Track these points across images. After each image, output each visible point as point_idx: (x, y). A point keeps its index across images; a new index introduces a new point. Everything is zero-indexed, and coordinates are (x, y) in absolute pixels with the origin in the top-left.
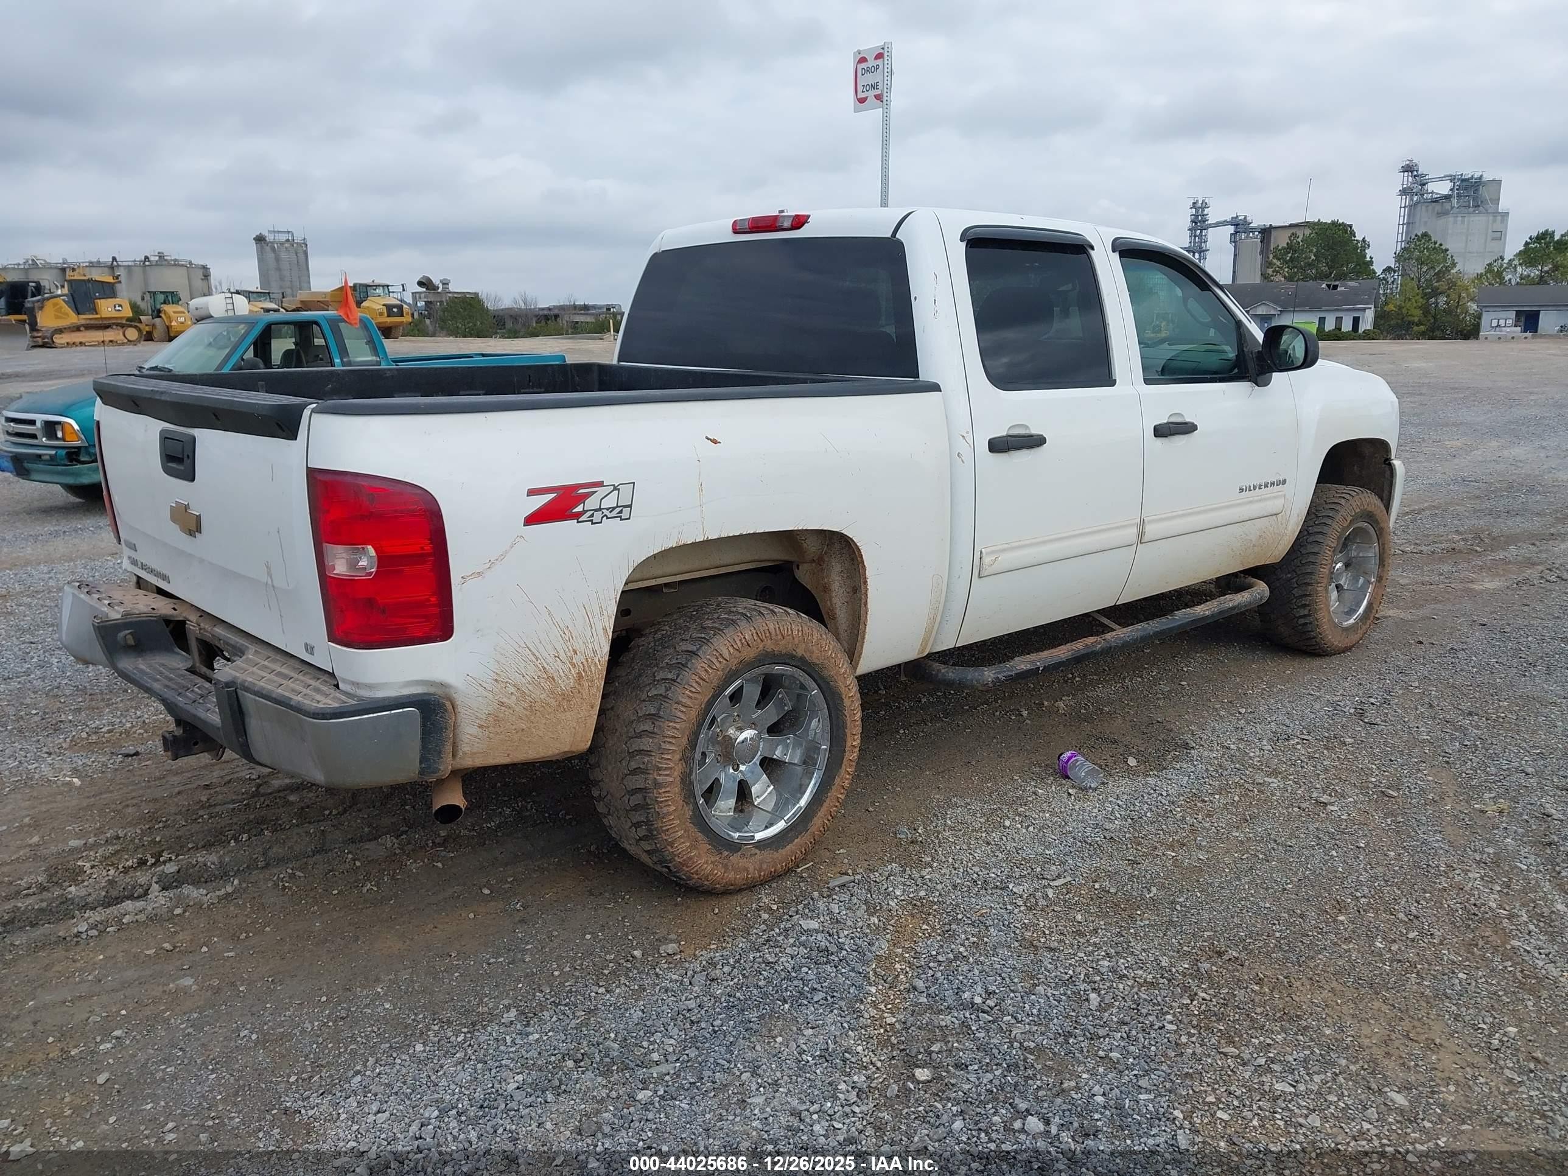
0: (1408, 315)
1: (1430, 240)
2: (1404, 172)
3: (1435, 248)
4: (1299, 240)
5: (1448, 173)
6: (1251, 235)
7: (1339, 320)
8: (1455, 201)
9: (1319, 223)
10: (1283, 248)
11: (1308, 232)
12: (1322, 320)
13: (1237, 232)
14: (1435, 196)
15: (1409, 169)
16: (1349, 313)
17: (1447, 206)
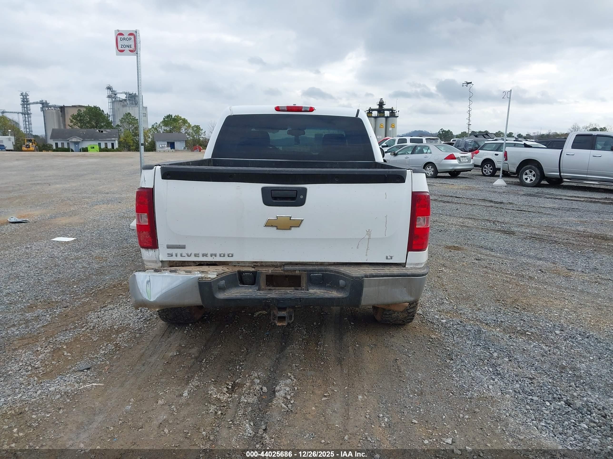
0: (128, 143)
1: (131, 115)
2: (108, 89)
3: (133, 119)
4: (82, 112)
5: (124, 91)
6: (50, 108)
7: (106, 144)
8: (128, 101)
9: (89, 106)
10: (76, 115)
11: (85, 109)
12: (100, 144)
13: (43, 107)
14: (120, 99)
15: (109, 88)
16: (109, 141)
17: (126, 103)
